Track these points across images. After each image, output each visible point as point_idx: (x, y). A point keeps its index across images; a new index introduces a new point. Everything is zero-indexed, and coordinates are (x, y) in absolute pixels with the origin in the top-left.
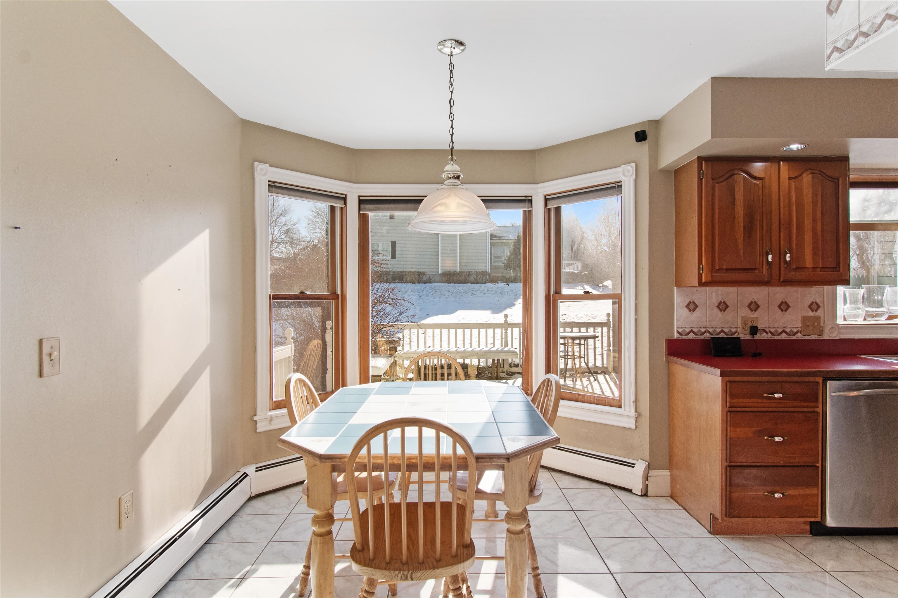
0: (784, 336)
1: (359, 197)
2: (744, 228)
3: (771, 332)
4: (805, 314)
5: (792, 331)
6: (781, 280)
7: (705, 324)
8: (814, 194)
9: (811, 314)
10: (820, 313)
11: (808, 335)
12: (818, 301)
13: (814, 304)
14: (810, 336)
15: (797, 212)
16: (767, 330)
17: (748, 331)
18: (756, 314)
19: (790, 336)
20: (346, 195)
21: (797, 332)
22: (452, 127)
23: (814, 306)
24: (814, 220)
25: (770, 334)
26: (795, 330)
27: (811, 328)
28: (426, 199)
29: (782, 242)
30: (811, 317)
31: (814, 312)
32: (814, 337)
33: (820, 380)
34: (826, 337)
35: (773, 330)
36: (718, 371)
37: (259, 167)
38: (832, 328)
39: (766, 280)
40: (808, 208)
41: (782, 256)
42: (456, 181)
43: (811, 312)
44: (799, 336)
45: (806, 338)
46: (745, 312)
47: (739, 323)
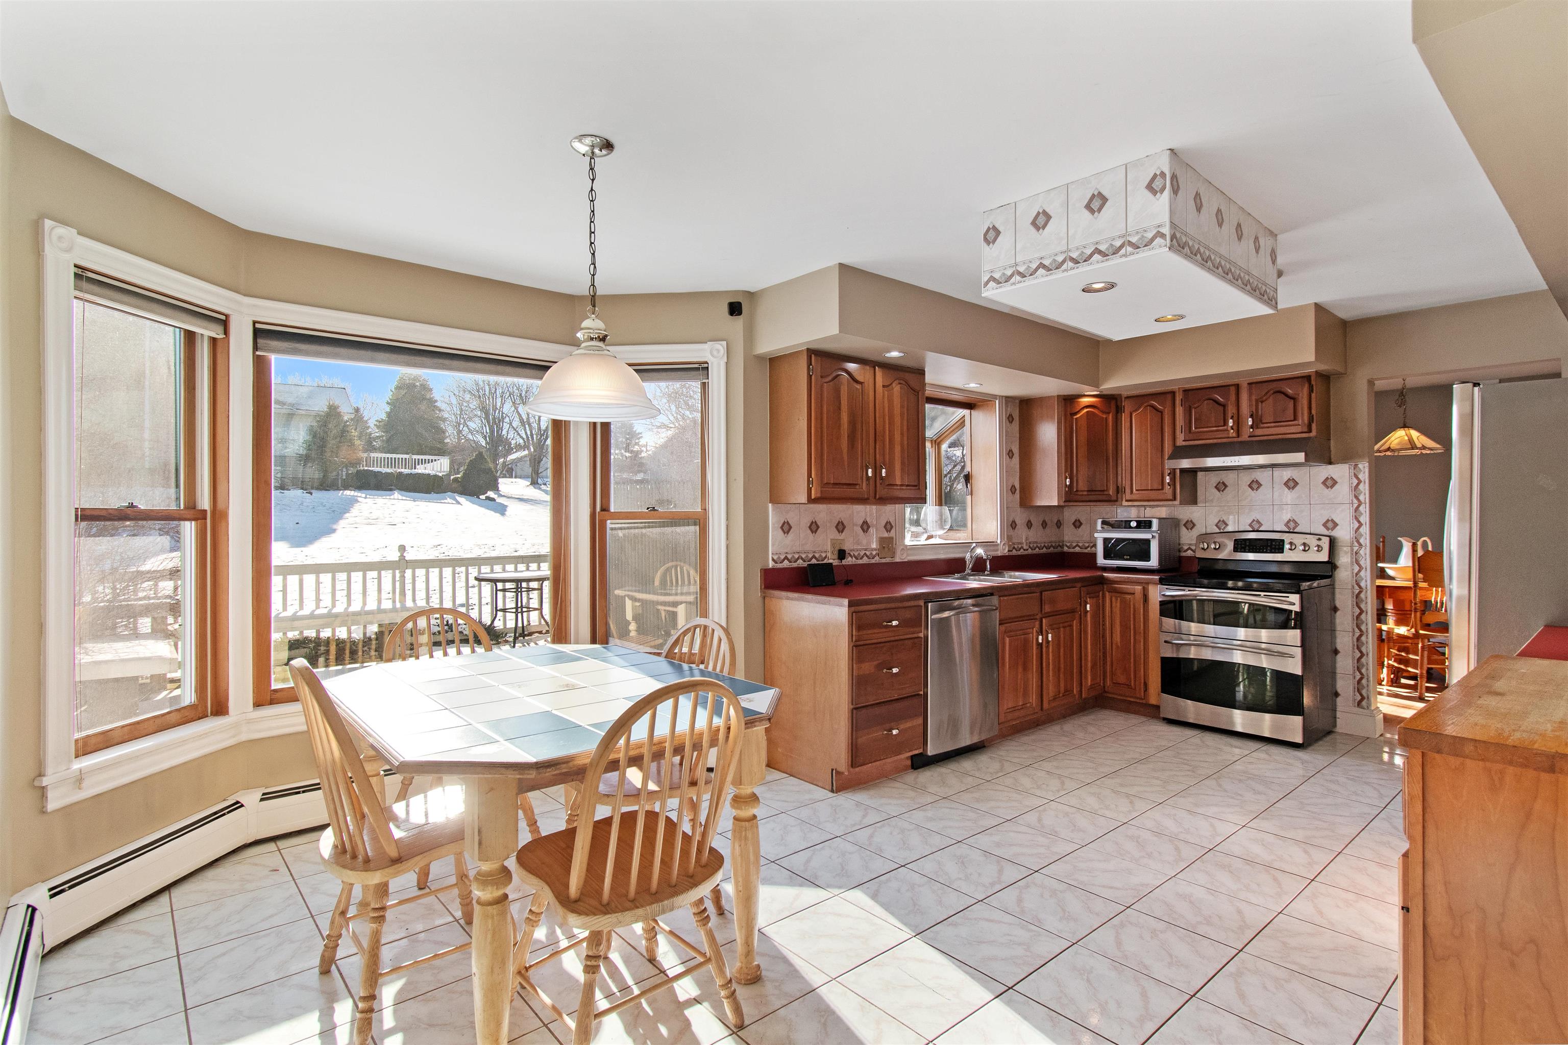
0: (865, 561)
1: (254, 323)
2: (848, 436)
3: (855, 557)
4: (882, 536)
5: (871, 554)
6: (877, 497)
7: (798, 550)
8: (902, 407)
9: (886, 535)
10: (892, 534)
11: (884, 559)
12: (891, 521)
13: (889, 524)
14: (886, 559)
15: (890, 423)
16: (852, 554)
17: (836, 556)
18: (842, 536)
19: (870, 560)
20: (227, 316)
21: (875, 556)
23: (888, 526)
24: (902, 434)
25: (854, 559)
26: (874, 553)
27: (886, 549)
28: (555, 366)
29: (878, 456)
30: (886, 538)
31: (889, 533)
32: (888, 560)
33: (922, 603)
34: (897, 560)
35: (856, 554)
36: (846, 602)
37: (56, 232)
38: (903, 549)
39: (866, 496)
40: (897, 419)
41: (878, 471)
42: (601, 344)
43: (886, 533)
44: (877, 560)
45: (883, 562)
46: (833, 534)
47: (829, 548)
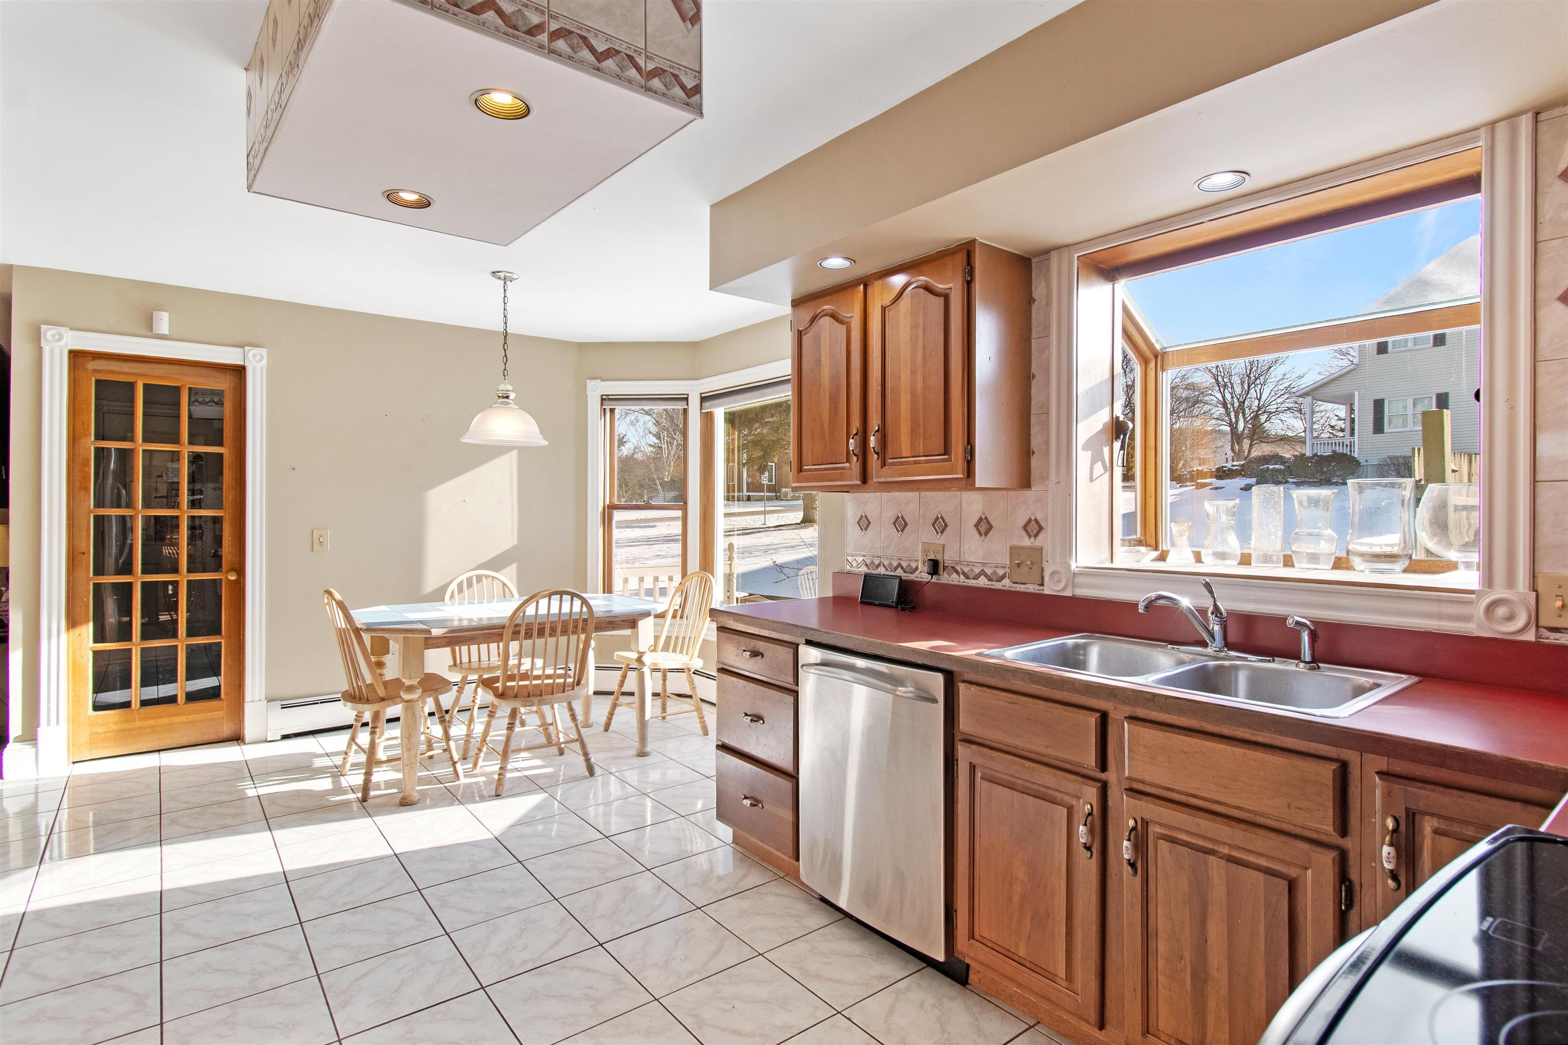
0: (982, 582)
1: (701, 394)
3: (964, 574)
4: (1015, 542)
5: (995, 572)
6: (870, 481)
7: (879, 553)
8: (914, 327)
9: (1027, 542)
10: (1040, 541)
11: (1021, 584)
12: (1039, 518)
13: (1033, 522)
14: (1026, 586)
16: (958, 568)
18: (941, 540)
19: (992, 583)
20: (688, 395)
21: (1003, 577)
22: (506, 356)
23: (1034, 528)
24: (913, 372)
25: (962, 576)
26: (1001, 572)
27: (1024, 569)
30: (1023, 548)
31: (1032, 538)
32: (1032, 588)
34: (1047, 591)
35: (966, 570)
37: (591, 384)
40: (906, 352)
41: (868, 440)
43: (1026, 537)
44: (1006, 584)
45: (1018, 589)
46: (928, 535)
47: (919, 555)
